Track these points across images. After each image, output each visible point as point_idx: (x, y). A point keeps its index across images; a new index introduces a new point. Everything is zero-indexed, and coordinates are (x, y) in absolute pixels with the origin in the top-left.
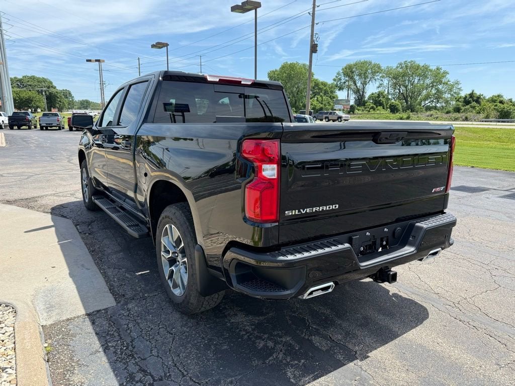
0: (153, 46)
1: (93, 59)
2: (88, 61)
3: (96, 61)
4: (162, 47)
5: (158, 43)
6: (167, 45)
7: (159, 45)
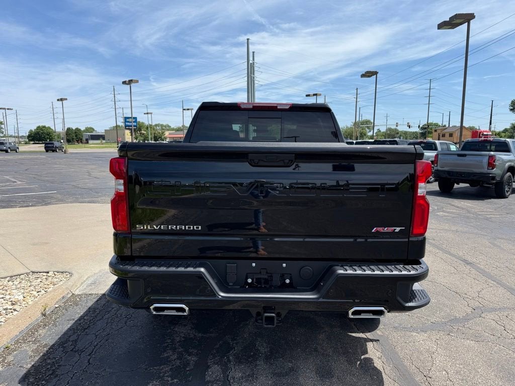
0: (363, 76)
1: (312, 93)
2: (307, 96)
3: (314, 95)
4: (371, 76)
5: (367, 72)
6: (375, 73)
7: (368, 74)
